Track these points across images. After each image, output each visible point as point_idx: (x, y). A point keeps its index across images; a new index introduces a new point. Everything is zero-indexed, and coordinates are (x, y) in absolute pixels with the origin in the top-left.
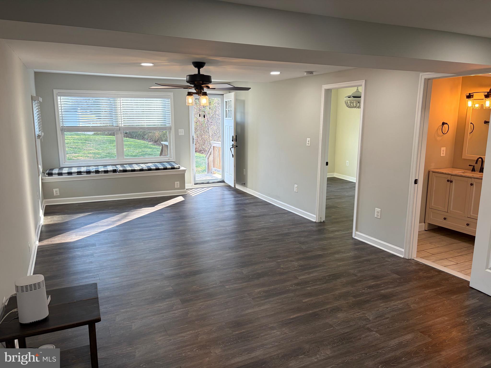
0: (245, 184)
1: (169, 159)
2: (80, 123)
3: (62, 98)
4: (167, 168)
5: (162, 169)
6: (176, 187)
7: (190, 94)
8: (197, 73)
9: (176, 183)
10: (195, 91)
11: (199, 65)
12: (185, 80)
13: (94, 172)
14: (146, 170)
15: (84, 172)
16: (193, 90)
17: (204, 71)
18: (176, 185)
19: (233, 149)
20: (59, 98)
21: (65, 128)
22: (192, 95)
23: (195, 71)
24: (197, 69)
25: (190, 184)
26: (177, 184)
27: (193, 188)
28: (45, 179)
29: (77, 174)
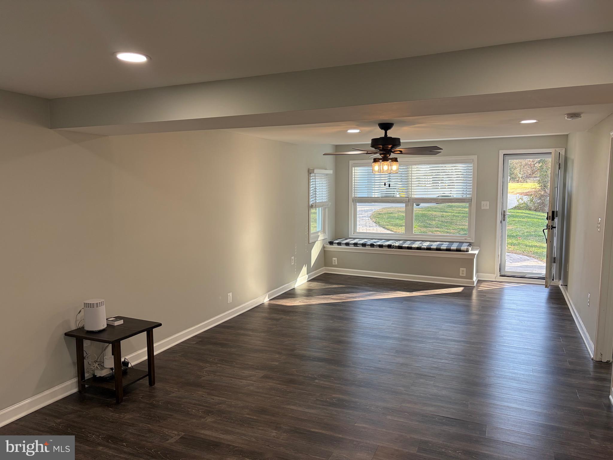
0: (567, 286)
1: (466, 239)
2: (376, 194)
3: (356, 168)
4: (450, 249)
5: (444, 250)
6: (461, 275)
7: (376, 160)
8: (383, 136)
9: (461, 269)
10: (380, 157)
11: (386, 126)
12: (370, 144)
13: (369, 246)
14: (424, 249)
15: (360, 244)
16: (378, 156)
17: (391, 133)
18: (461, 272)
19: (546, 231)
20: (353, 169)
21: (356, 198)
22: (378, 161)
23: (380, 133)
24: (383, 131)
25: (493, 275)
26: (463, 271)
27: (497, 280)
28: (327, 247)
29: (353, 245)
